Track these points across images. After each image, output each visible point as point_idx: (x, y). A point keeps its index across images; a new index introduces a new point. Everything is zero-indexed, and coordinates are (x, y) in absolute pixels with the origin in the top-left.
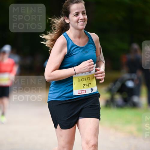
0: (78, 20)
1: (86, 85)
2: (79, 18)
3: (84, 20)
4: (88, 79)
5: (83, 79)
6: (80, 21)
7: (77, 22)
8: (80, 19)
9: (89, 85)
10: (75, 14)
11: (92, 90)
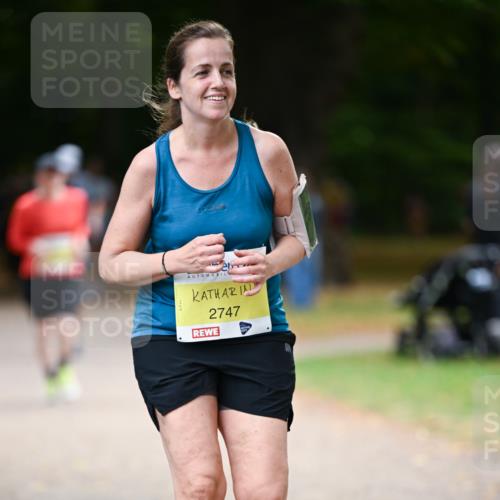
0: (206, 90)
1: (219, 312)
2: (210, 84)
3: (223, 91)
4: (229, 292)
5: (208, 294)
6: (210, 92)
7: (203, 96)
8: (213, 86)
9: (234, 311)
10: (199, 70)
11: (245, 326)
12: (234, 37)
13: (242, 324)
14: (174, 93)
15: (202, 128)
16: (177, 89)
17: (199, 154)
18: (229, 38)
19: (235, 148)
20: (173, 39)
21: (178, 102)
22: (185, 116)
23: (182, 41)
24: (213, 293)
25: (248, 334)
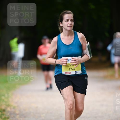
1: (71, 69)
9: (74, 69)
10: (66, 20)
11: (76, 72)
12: (73, 14)
13: (75, 72)
14: (61, 25)
15: (67, 32)
16: (62, 24)
17: (66, 37)
18: (72, 14)
19: (74, 36)
20: (61, 14)
21: (62, 27)
22: (64, 30)
23: (63, 14)
24: (70, 65)
25: (77, 74)
